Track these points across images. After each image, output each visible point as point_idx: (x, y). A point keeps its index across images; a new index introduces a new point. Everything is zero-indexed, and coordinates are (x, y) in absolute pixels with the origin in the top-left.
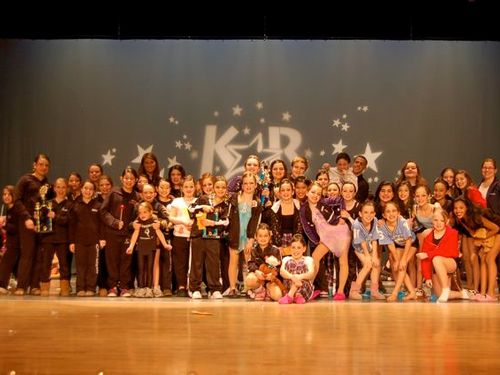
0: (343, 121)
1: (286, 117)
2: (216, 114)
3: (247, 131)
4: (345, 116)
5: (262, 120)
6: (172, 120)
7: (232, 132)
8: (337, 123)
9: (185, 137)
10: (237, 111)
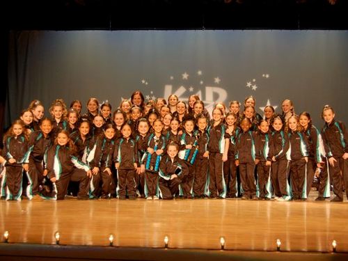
0: (253, 83)
1: (217, 80)
2: (172, 78)
3: (191, 89)
4: (254, 80)
5: (202, 82)
6: (143, 82)
7: (182, 90)
8: (249, 84)
9: (152, 92)
10: (185, 76)
